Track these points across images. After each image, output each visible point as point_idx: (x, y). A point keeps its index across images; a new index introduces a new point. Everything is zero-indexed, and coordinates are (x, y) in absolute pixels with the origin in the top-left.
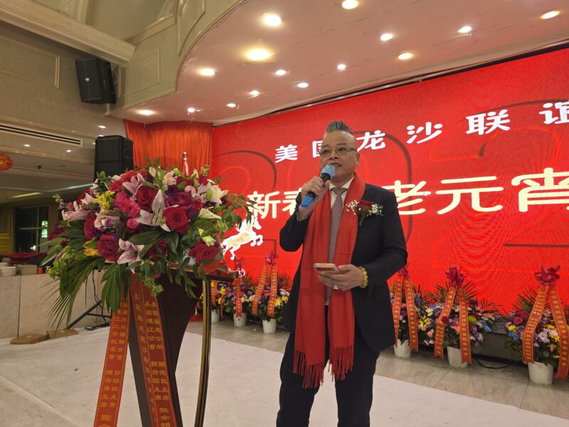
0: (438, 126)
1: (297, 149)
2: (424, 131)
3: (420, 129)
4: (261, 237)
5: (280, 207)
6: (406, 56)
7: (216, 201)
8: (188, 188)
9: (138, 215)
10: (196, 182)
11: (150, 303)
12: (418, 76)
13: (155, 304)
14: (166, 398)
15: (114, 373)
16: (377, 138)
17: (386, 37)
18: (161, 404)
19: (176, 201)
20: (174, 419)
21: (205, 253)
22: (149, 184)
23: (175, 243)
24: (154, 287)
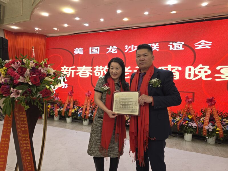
0: (136, 47)
1: (83, 50)
2: (131, 48)
3: (130, 47)
4: (67, 85)
5: (75, 73)
6: (126, 19)
7: (51, 74)
8: (40, 68)
9: (19, 79)
10: (43, 66)
11: (22, 112)
12: (130, 27)
13: (24, 113)
14: (28, 148)
15: (5, 139)
16: (114, 49)
17: (119, 11)
18: (26, 150)
19: (35, 73)
20: (32, 156)
21: (46, 94)
22: (23, 66)
23: (35, 90)
24: (26, 106)
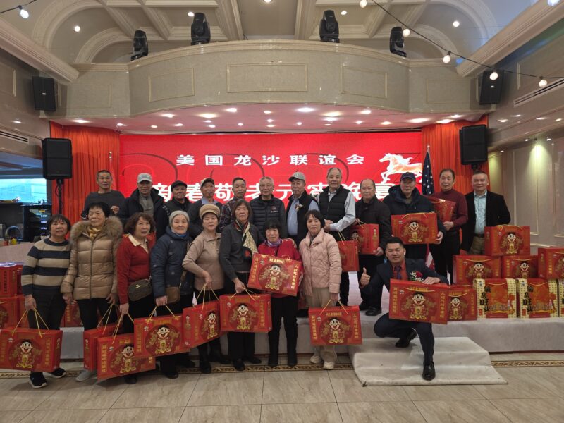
0: (278, 158)
1: (194, 159)
2: (271, 159)
16: (246, 160)
